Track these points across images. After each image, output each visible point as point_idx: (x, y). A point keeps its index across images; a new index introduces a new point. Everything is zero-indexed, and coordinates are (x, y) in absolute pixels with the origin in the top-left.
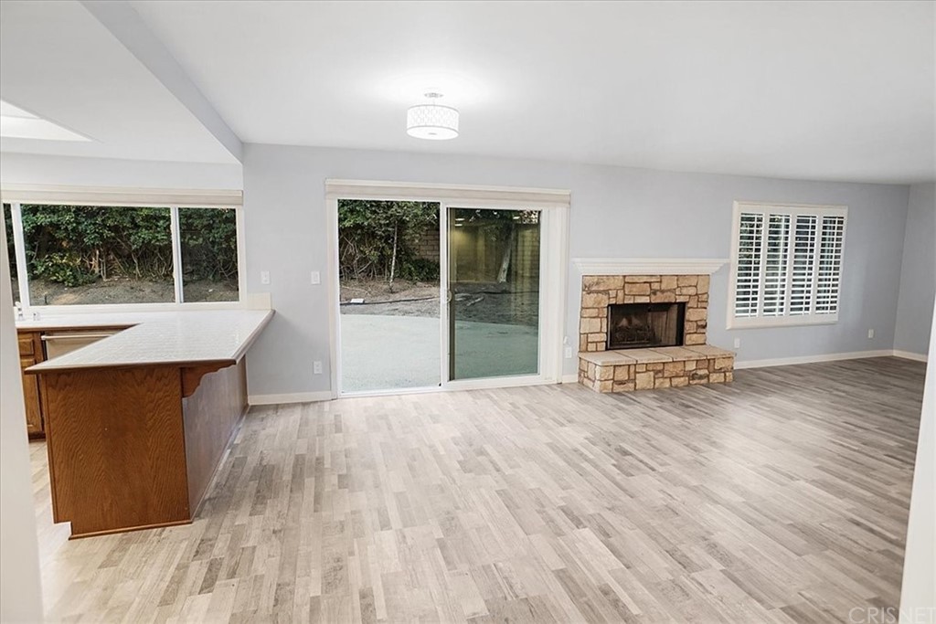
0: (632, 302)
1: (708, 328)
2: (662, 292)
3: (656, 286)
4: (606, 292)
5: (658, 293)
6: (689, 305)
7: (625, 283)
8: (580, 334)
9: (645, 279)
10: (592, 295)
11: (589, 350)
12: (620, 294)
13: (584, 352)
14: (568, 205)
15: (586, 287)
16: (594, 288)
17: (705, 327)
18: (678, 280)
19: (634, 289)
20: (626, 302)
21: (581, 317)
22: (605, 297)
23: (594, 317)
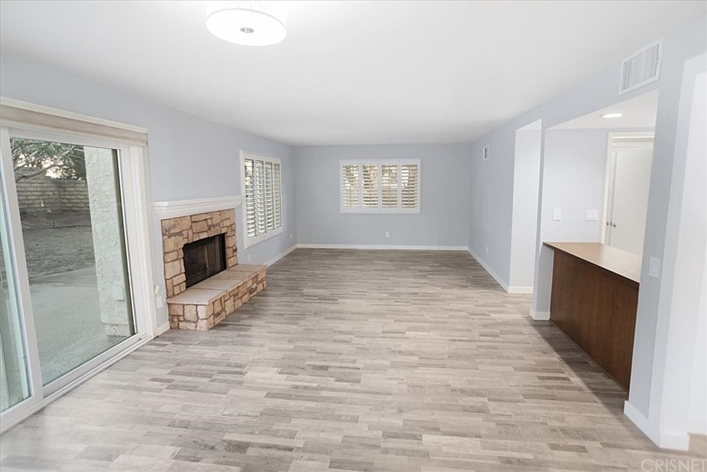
0: (197, 239)
1: (238, 251)
2: (214, 226)
3: (209, 222)
4: (180, 234)
5: (212, 228)
6: (228, 235)
7: (193, 222)
8: (166, 280)
9: (204, 217)
10: (172, 238)
11: (176, 293)
12: (190, 233)
13: (172, 297)
14: (145, 145)
15: (166, 231)
16: (172, 232)
17: (236, 250)
18: (220, 215)
19: (198, 228)
20: (195, 240)
21: (165, 262)
22: (181, 238)
23: (175, 260)
